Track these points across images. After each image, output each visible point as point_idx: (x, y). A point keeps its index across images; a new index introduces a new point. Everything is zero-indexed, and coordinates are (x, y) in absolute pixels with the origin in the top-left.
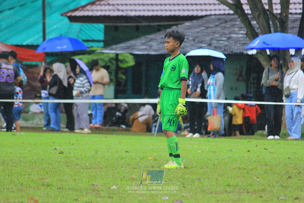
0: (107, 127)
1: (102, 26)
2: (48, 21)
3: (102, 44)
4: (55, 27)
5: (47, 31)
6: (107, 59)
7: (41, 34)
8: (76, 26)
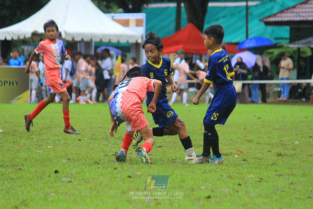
0: (292, 100)
1: (288, 28)
2: (250, 25)
3: (288, 41)
4: (255, 29)
5: (249, 32)
6: (292, 52)
7: (245, 35)
8: (270, 28)
